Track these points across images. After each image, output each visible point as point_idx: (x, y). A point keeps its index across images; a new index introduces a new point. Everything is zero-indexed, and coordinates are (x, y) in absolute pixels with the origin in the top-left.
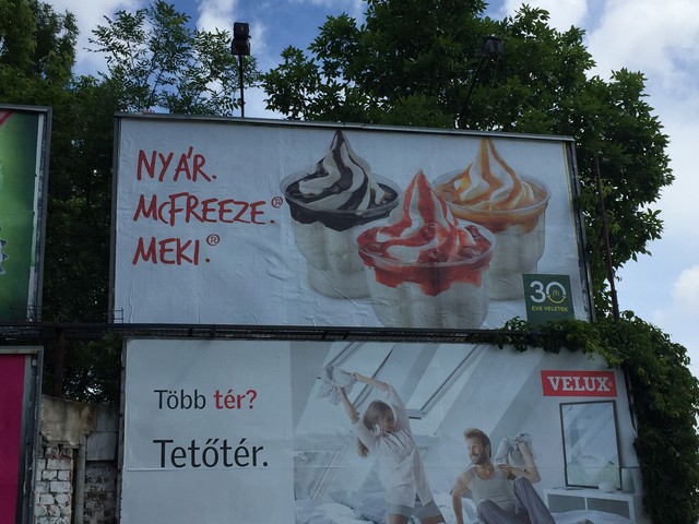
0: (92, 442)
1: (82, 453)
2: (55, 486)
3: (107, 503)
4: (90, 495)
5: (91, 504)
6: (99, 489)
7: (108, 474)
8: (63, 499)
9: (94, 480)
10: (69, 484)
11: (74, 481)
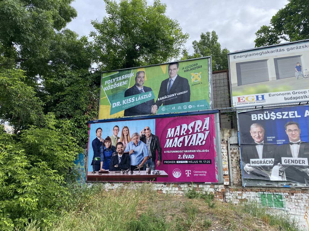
0: (231, 139)
1: (229, 142)
2: (223, 151)
3: (237, 155)
4: (232, 153)
5: (233, 155)
6: (234, 151)
7: (236, 147)
8: (225, 154)
9: (233, 149)
10: (226, 150)
11: (227, 149)
